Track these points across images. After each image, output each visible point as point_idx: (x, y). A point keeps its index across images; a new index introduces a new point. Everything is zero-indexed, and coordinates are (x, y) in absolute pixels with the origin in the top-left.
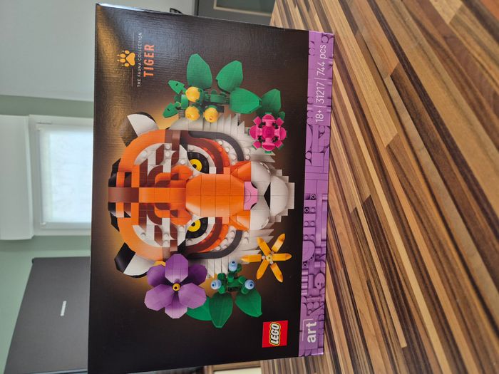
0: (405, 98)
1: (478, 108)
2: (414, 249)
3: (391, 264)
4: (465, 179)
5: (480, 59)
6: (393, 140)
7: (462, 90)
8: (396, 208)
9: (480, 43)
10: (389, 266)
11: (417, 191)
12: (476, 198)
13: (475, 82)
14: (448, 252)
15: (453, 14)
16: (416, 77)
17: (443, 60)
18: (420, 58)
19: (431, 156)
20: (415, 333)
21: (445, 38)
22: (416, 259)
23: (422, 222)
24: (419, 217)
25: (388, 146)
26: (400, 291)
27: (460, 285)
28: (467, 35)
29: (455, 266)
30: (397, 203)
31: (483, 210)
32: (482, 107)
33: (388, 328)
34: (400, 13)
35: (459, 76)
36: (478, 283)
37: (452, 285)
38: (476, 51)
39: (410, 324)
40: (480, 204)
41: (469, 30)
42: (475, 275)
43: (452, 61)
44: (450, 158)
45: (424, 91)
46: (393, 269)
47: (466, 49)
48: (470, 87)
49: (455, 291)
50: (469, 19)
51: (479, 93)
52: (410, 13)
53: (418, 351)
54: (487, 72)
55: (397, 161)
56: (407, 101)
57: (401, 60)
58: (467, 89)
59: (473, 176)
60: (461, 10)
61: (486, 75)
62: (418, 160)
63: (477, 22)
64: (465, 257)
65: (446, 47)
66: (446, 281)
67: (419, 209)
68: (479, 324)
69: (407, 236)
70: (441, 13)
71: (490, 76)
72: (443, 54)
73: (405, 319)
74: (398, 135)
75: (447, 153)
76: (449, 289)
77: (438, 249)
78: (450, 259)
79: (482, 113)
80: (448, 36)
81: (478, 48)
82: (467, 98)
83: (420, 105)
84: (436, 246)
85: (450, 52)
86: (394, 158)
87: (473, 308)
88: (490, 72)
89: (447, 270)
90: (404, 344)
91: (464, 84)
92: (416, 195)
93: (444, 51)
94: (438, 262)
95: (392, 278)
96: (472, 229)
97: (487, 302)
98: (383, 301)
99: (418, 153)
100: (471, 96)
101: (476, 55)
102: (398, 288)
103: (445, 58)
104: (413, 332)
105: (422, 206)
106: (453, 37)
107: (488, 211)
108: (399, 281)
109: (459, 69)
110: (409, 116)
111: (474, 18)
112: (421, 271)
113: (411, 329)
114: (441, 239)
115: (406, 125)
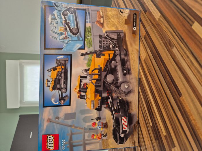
0: (148, 44)
1: (166, 44)
2: (153, 92)
3: (147, 99)
4: (164, 66)
5: (165, 30)
6: (145, 58)
7: (162, 40)
8: (147, 79)
9: (165, 25)
10: (146, 99)
11: (152, 73)
12: (167, 72)
13: (164, 37)
14: (161, 91)
15: (158, 17)
16: (150, 37)
17: (157, 32)
18: (151, 31)
19: (155, 61)
20: (154, 120)
21: (157, 25)
22: (153, 95)
23: (154, 83)
24: (153, 81)
25: (144, 60)
26: (149, 107)
27: (165, 100)
28: (162, 24)
29: (163, 94)
30: (147, 78)
31: (169, 75)
32: (167, 44)
33: (147, 121)
34: (145, 18)
35: (160, 35)
36: (169, 98)
37: (163, 101)
38: (164, 28)
39: (153, 117)
40: (168, 73)
41: (162, 22)
42: (168, 96)
43: (159, 31)
44: (160, 61)
45: (153, 41)
46: (147, 100)
47: (162, 27)
48: (164, 39)
49: (163, 102)
50: (162, 19)
51: (165, 40)
52: (148, 17)
53: (155, 126)
54: (167, 34)
55: (147, 64)
56: (148, 45)
57: (146, 32)
58: (163, 39)
59: (166, 65)
60: (160, 16)
61: (167, 35)
62: (152, 63)
63: (164, 19)
64: (165, 91)
65: (157, 27)
66: (161, 100)
67: (153, 78)
68: (170, 111)
69: (150, 88)
70: (155, 17)
71: (168, 35)
72: (157, 30)
73: (151, 116)
74: (146, 56)
75: (159, 59)
76: (162, 102)
77: (158, 90)
78: (162, 92)
79: (167, 46)
80: (157, 24)
81: (165, 27)
82: (163, 42)
83: (152, 46)
84: (158, 89)
85: (158, 29)
86: (146, 63)
87: (168, 106)
88: (168, 34)
89: (161, 96)
90: (151, 125)
91: (162, 38)
92: (152, 74)
93: (157, 29)
94: (159, 94)
95: (147, 103)
96: (166, 81)
97: (171, 104)
98: (145, 112)
99: (152, 61)
100: (164, 41)
101: (164, 29)
102: (149, 106)
103: (157, 31)
104: (153, 120)
105: (154, 78)
106: (159, 24)
107: (170, 75)
108: (149, 104)
109: (161, 34)
110: (149, 49)
111: (163, 18)
112: (155, 99)
113: (153, 119)
114: (159, 87)
115: (148, 52)
